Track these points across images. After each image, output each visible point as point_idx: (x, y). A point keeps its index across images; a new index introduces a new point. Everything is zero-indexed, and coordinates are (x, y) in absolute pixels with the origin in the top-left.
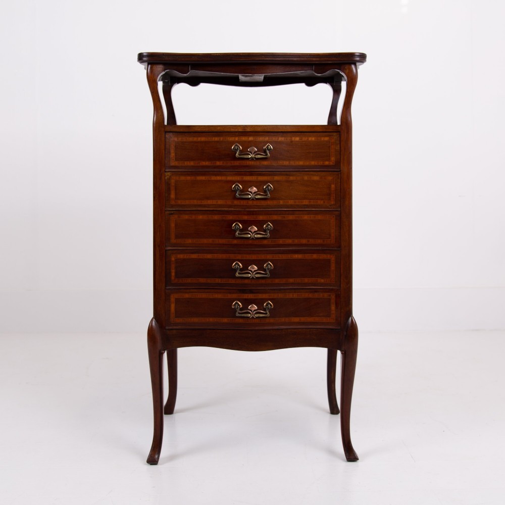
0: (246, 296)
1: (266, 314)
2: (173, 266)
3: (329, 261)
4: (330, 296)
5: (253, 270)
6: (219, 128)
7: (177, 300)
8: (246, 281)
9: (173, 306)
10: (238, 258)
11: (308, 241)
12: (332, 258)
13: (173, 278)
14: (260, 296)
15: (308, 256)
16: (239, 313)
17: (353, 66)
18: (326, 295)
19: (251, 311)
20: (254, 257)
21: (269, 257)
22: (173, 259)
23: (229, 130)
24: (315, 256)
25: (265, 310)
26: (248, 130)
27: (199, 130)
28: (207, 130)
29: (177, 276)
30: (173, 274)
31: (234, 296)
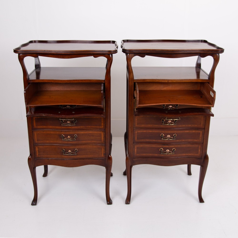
0: (165, 146)
1: (173, 153)
2: (136, 135)
3: (200, 133)
4: (199, 146)
5: (169, 137)
6: (157, 80)
7: (137, 148)
8: (166, 141)
9: (136, 150)
10: (162, 132)
11: (191, 126)
12: (201, 132)
13: (136, 140)
14: (171, 146)
15: (191, 131)
16: (162, 153)
17: (217, 54)
18: (197, 146)
19: (167, 152)
20: (169, 132)
21: (175, 132)
22: (136, 133)
23: (161, 82)
24: (194, 131)
25: (173, 151)
26: (170, 82)
27: (148, 81)
28: (152, 81)
29: (137, 139)
30: (136, 138)
31: (160, 146)
